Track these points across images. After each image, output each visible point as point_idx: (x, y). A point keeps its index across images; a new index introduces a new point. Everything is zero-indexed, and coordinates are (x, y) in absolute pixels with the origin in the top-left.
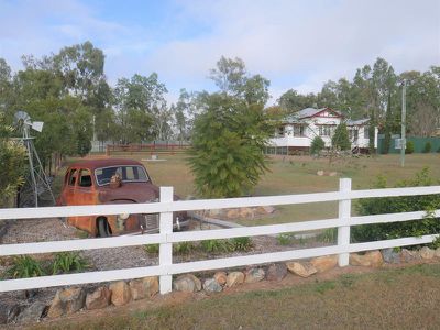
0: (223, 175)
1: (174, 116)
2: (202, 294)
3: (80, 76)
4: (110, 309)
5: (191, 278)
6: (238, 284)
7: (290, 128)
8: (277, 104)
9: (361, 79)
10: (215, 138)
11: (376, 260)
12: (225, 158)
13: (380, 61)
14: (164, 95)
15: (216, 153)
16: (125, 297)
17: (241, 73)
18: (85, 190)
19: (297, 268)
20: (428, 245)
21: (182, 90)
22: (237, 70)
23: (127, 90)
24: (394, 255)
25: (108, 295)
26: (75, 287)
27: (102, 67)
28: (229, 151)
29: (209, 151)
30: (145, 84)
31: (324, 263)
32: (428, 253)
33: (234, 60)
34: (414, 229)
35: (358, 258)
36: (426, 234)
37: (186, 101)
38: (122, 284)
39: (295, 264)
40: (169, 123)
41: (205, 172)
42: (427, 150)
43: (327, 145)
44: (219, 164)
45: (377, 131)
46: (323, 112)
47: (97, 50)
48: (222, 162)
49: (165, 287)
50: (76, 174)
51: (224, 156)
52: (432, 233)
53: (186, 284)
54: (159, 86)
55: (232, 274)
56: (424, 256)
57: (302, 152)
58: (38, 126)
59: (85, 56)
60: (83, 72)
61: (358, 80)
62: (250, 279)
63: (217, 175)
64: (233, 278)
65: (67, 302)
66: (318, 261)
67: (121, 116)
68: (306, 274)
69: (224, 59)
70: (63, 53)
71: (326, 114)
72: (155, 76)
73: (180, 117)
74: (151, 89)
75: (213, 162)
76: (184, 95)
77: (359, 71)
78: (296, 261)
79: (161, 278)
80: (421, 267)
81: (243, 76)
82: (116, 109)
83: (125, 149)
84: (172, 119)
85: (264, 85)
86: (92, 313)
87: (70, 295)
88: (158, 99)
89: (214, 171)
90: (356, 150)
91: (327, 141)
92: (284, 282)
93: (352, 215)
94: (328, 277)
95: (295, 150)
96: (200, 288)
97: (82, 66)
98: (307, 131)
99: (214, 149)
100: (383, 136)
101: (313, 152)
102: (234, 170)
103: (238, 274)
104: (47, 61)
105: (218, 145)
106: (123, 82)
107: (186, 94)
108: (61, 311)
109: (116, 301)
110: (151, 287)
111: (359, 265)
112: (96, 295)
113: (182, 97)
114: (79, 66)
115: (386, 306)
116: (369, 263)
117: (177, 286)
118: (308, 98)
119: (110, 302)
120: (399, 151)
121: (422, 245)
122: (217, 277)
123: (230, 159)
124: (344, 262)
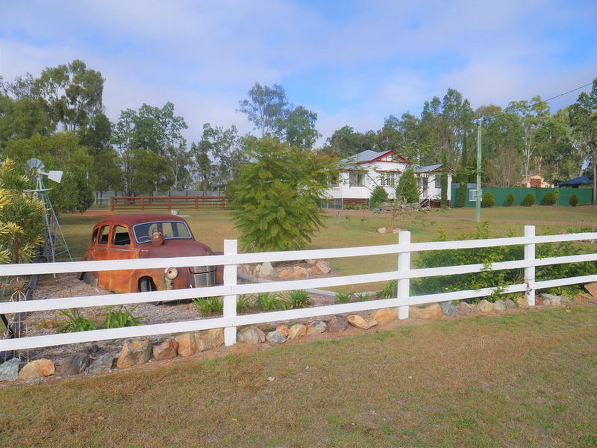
0: (274, 231)
1: (194, 158)
2: (267, 345)
3: (71, 107)
4: (178, 360)
5: (255, 330)
6: (300, 336)
7: (345, 176)
8: (328, 144)
9: (430, 114)
10: (264, 190)
11: (435, 313)
12: (276, 212)
13: (451, 92)
14: (183, 132)
15: (265, 207)
16: (192, 349)
17: (282, 104)
18: (121, 249)
19: (358, 320)
20: (487, 298)
21: (205, 126)
22: (276, 100)
23: (133, 125)
24: (453, 307)
25: (176, 346)
26: (142, 339)
27: (99, 95)
28: (280, 205)
29: (257, 204)
30: (158, 117)
31: (384, 316)
32: (486, 306)
33: (272, 88)
34: (473, 282)
35: (417, 311)
36: (484, 287)
37: (211, 140)
38: (188, 336)
39: (356, 316)
40: (187, 167)
41: (253, 228)
42: (509, 203)
43: (390, 197)
44: (269, 218)
45: (450, 180)
46: (385, 155)
47: (92, 72)
48: (273, 216)
49: (230, 339)
50: (106, 231)
51: (275, 210)
52: (492, 286)
53: (250, 336)
54: (176, 120)
55: (294, 327)
56: (482, 309)
57: (360, 206)
58: (56, 176)
59: (76, 79)
60: (74, 100)
61: (427, 115)
62: (312, 331)
63: (267, 231)
64: (295, 331)
65: (137, 353)
66: (379, 313)
67: (127, 159)
68: (366, 326)
69: (258, 87)
70: (45, 76)
71: (389, 158)
72: (170, 106)
73: (204, 161)
74: (165, 124)
75: (262, 217)
76: (209, 132)
77: (427, 105)
78: (357, 313)
79: (226, 330)
80: (478, 318)
81: (285, 108)
82: (119, 150)
83: (131, 202)
84: (191, 163)
85: (310, 119)
86: (162, 363)
87: (139, 347)
88: (175, 136)
89: (263, 226)
90: (425, 203)
91: (391, 192)
92: (345, 334)
93: (411, 268)
94: (388, 328)
95: (351, 203)
96: (263, 340)
97: (73, 93)
98: (365, 180)
99: (263, 203)
100: (458, 186)
101: (373, 206)
102: (287, 226)
103: (300, 326)
104: (22, 85)
105: (267, 198)
106: (127, 114)
107: (211, 130)
108: (131, 362)
109: (184, 352)
110: (217, 339)
111: (418, 317)
112: (165, 346)
113: (206, 134)
114: (68, 93)
115: (441, 349)
116: (427, 316)
117: (242, 338)
118: (366, 137)
119: (177, 354)
120: (473, 204)
121: (481, 298)
122: (279, 330)
123: (282, 213)
124: (404, 314)
